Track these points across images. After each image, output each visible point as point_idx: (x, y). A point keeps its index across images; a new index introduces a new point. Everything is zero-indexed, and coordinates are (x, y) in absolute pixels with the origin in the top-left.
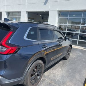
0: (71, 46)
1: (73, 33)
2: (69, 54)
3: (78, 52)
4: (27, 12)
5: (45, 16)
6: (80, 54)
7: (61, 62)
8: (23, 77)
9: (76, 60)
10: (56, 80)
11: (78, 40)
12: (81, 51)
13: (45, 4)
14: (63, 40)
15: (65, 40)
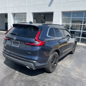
0: (76, 42)
1: (75, 31)
2: (75, 49)
3: (81, 48)
4: (32, 13)
5: (47, 16)
6: (84, 49)
7: (68, 56)
8: (48, 62)
9: (80, 54)
10: (68, 68)
11: (81, 37)
12: (84, 47)
13: (50, 5)
14: (70, 37)
15: (72, 37)
